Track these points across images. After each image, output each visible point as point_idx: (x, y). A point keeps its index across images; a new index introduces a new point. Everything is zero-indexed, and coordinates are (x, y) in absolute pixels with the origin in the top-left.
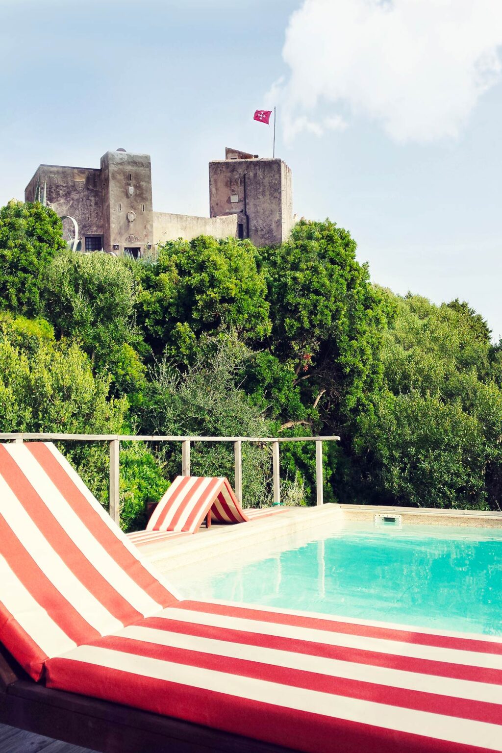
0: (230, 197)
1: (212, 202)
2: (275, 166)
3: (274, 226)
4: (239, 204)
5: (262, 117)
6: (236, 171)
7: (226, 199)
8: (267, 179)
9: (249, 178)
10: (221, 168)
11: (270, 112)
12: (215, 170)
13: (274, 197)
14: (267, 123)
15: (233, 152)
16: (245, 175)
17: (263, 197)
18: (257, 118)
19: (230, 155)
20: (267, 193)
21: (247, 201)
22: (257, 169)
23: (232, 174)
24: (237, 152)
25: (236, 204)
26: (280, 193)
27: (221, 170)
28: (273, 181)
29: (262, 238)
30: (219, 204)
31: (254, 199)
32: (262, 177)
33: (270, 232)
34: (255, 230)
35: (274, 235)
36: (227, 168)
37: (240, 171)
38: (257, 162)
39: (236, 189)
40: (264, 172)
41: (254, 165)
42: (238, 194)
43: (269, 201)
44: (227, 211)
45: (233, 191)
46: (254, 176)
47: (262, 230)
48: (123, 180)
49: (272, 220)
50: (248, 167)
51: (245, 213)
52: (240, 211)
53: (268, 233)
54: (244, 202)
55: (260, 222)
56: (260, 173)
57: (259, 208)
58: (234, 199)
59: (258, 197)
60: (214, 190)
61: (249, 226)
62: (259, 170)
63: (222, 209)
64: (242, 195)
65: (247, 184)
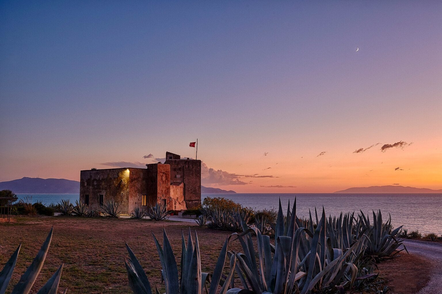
0: (176, 175)
2: (198, 164)
3: (197, 188)
4: (180, 179)
5: (192, 145)
6: (179, 164)
7: (174, 176)
8: (194, 168)
9: (186, 168)
10: (172, 163)
11: (195, 143)
14: (194, 147)
16: (183, 166)
17: (192, 176)
18: (190, 146)
19: (169, 155)
20: (194, 174)
22: (189, 164)
23: (178, 166)
24: (172, 154)
26: (200, 175)
28: (197, 170)
31: (188, 177)
32: (192, 168)
33: (195, 191)
34: (188, 190)
35: (197, 192)
36: (175, 163)
37: (181, 164)
38: (190, 161)
39: (179, 172)
40: (193, 165)
41: (188, 162)
42: (180, 174)
43: (195, 178)
44: (175, 181)
45: (178, 173)
46: (188, 167)
47: (191, 190)
48: (162, 174)
49: (196, 186)
50: (185, 163)
51: (184, 182)
52: (181, 181)
53: (194, 191)
54: (183, 178)
55: (191, 186)
56: (191, 166)
57: (190, 180)
58: (178, 176)
59: (190, 176)
61: (185, 188)
62: (191, 164)
63: (172, 180)
64: (182, 175)
65: (184, 170)
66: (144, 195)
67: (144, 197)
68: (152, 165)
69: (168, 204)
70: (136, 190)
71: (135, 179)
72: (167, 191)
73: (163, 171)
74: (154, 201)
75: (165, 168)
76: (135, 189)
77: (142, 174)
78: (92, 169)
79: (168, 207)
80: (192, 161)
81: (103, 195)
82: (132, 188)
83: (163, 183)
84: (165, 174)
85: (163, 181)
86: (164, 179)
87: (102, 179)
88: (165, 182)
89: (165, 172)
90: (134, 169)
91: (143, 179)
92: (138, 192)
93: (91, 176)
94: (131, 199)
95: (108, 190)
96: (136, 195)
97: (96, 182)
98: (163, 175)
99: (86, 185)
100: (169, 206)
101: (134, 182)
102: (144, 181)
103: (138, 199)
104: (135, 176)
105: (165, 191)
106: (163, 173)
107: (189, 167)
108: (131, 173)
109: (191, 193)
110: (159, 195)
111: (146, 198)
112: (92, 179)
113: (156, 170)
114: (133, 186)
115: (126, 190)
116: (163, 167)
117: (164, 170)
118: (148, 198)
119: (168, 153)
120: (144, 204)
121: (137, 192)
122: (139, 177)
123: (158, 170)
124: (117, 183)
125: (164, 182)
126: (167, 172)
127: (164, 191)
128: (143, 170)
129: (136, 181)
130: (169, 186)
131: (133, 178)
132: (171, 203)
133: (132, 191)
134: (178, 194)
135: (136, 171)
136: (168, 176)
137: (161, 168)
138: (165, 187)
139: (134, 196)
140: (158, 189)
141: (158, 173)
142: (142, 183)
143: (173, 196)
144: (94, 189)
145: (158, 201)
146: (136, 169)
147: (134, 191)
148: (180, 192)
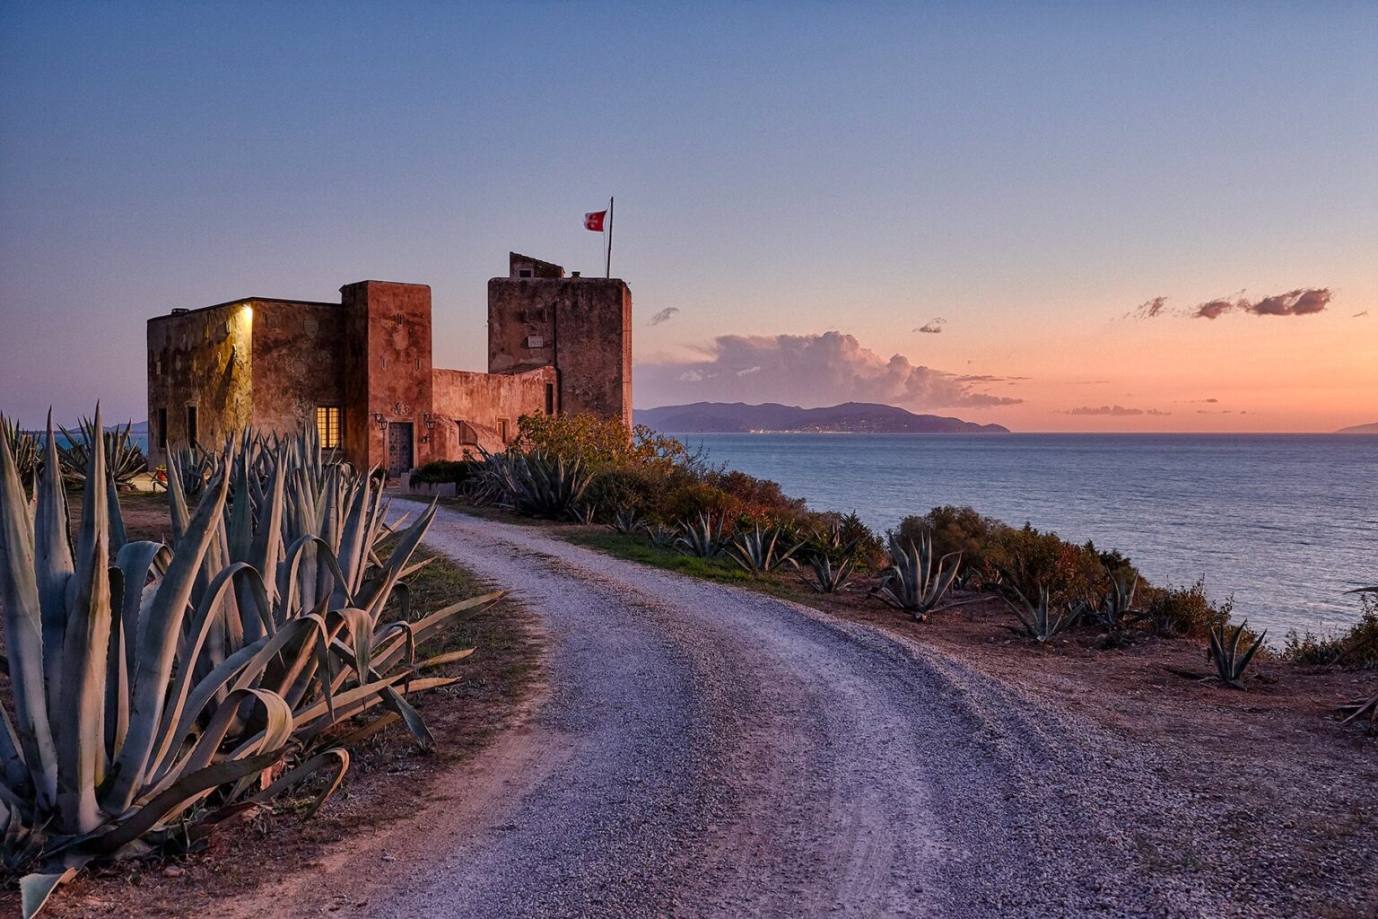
0: (527, 338)
1: (492, 346)
2: (611, 293)
3: (607, 387)
4: (543, 351)
6: (540, 296)
7: (519, 341)
8: (596, 312)
9: (563, 310)
11: (603, 213)
12: (500, 295)
13: (609, 342)
15: (525, 260)
16: (555, 304)
17: (590, 341)
18: (589, 225)
19: (518, 266)
20: (596, 335)
21: (559, 346)
22: (578, 295)
23: (532, 301)
24: (530, 261)
25: (539, 350)
26: (621, 335)
27: (510, 294)
28: (608, 316)
29: (586, 406)
30: (506, 349)
31: (572, 343)
32: (587, 308)
33: (600, 397)
34: (573, 393)
35: (608, 402)
36: (522, 292)
37: (546, 296)
38: (579, 284)
39: (539, 325)
40: (590, 300)
41: (573, 287)
42: (541, 334)
43: (599, 347)
44: (522, 361)
45: (533, 329)
46: (573, 307)
47: (586, 393)
48: (389, 324)
49: (603, 378)
50: (562, 290)
51: (556, 365)
52: (546, 362)
53: (597, 399)
54: (553, 348)
55: (583, 381)
56: (582, 301)
57: (580, 358)
58: (535, 342)
59: (579, 341)
60: (496, 325)
61: (563, 386)
62: (582, 296)
63: (511, 357)
64: (549, 336)
65: (559, 319)
66: (327, 408)
67: (328, 412)
68: (355, 289)
69: (420, 440)
70: (287, 384)
71: (278, 343)
73: (395, 312)
74: (360, 428)
75: (406, 299)
76: (280, 382)
77: (311, 326)
78: (173, 313)
79: (423, 454)
80: (588, 283)
81: (195, 409)
82: (266, 376)
83: (397, 358)
84: (408, 322)
85: (398, 353)
86: (401, 341)
87: (193, 348)
88: (408, 355)
89: (406, 317)
90: (273, 305)
91: (320, 344)
92: (295, 396)
93: (168, 338)
94: (261, 421)
95: (207, 388)
96: (290, 404)
97: (181, 360)
98: (394, 329)
99: (159, 372)
100: (426, 449)
101: (276, 355)
102: (325, 354)
104: (278, 330)
105: (408, 389)
106: (394, 318)
107: (575, 305)
108: (262, 320)
109: (586, 404)
110: (374, 407)
111: (339, 417)
112: (172, 348)
113: (364, 308)
114: (269, 370)
115: (245, 384)
116: (394, 294)
117: (401, 308)
118: (345, 419)
119: (515, 259)
120: (328, 439)
121: (289, 395)
122: (302, 336)
123: (372, 305)
124: (224, 361)
125: (402, 354)
126: (415, 315)
127: (400, 391)
128: (316, 310)
129: (284, 351)
130: (427, 371)
131: (269, 339)
132: (440, 438)
133: (268, 388)
134: (502, 408)
135: (284, 310)
136: (423, 332)
137: (385, 299)
138: (407, 373)
139: (276, 411)
140: (371, 380)
141: (373, 318)
142: (315, 359)
143: (460, 413)
144: (177, 385)
145: (373, 429)
146: (282, 305)
147: (278, 388)
148: (523, 400)
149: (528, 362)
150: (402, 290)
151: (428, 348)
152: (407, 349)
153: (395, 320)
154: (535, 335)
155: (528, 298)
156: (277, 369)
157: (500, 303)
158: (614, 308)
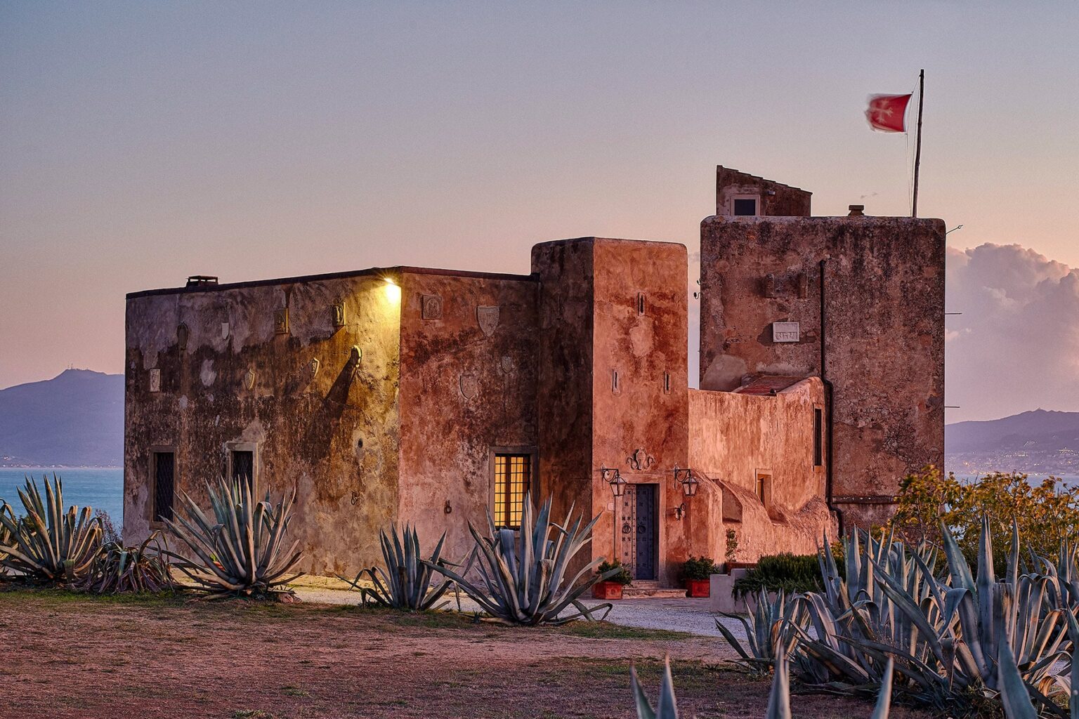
0: (772, 325)
1: (707, 339)
2: (924, 245)
3: (917, 416)
4: (799, 349)
5: (889, 112)
6: (795, 250)
7: (757, 331)
8: (896, 279)
9: (836, 275)
11: (905, 99)
12: (723, 246)
13: (922, 334)
14: (900, 128)
15: (743, 180)
16: (822, 263)
17: (884, 331)
18: (874, 119)
19: (733, 193)
20: (897, 321)
21: (828, 340)
22: (863, 249)
23: (781, 259)
24: (755, 182)
25: (792, 346)
26: (941, 321)
27: (743, 247)
28: (919, 286)
29: (877, 450)
30: (733, 345)
31: (853, 336)
32: (880, 272)
33: (903, 433)
34: (854, 426)
35: (919, 441)
36: (763, 242)
37: (806, 250)
38: (866, 228)
39: (793, 302)
40: (887, 256)
41: (855, 235)
42: (797, 319)
43: (901, 342)
44: (760, 367)
45: (782, 308)
46: (854, 269)
47: (877, 427)
48: (624, 311)
49: (909, 399)
50: (834, 239)
51: (822, 375)
52: (804, 368)
53: (897, 436)
54: (818, 343)
55: (873, 402)
56: (872, 261)
57: (866, 361)
58: (786, 332)
59: (865, 331)
60: (715, 303)
61: (836, 413)
62: (872, 250)
63: (742, 361)
64: (812, 321)
65: (828, 292)
66: (508, 456)
67: (508, 465)
68: (562, 251)
69: (670, 515)
70: (451, 416)
71: (439, 346)
72: (663, 426)
73: (634, 291)
74: (570, 493)
75: (650, 269)
76: (440, 412)
77: (488, 314)
78: (189, 283)
79: (674, 539)
80: (882, 227)
81: (249, 455)
82: (419, 404)
83: (636, 371)
84: (652, 309)
85: (637, 363)
86: (642, 341)
87: (245, 349)
88: (652, 365)
89: (651, 299)
90: (432, 279)
91: (502, 347)
92: (462, 436)
93: (183, 330)
94: (411, 480)
95: (281, 420)
96: (452, 453)
97: (214, 368)
98: (632, 320)
99: (155, 386)
100: (678, 529)
101: (434, 364)
102: (508, 363)
103: (468, 484)
104: (439, 323)
105: (652, 425)
106: (631, 302)
107: (858, 265)
108: (415, 306)
109: (878, 446)
110: (602, 457)
111: (526, 473)
112: (192, 347)
113: (585, 285)
114: (425, 391)
115: (383, 416)
116: (633, 260)
117: (643, 284)
118: (537, 477)
119: (726, 178)
120: (508, 512)
121: (453, 435)
122: (474, 332)
123: (600, 281)
124: (328, 374)
125: (644, 363)
126: (663, 296)
127: (640, 429)
128: (497, 287)
129: (448, 359)
130: (680, 393)
131: (425, 337)
132: (700, 511)
133: (423, 422)
134: (763, 456)
135: (448, 288)
136: (675, 324)
137: (619, 270)
138: (650, 396)
139: (434, 462)
140: (598, 410)
141: (600, 303)
142: (492, 372)
143: (715, 466)
144: (203, 411)
145: (599, 496)
146: (446, 280)
147: (438, 423)
148: (787, 440)
149: (772, 368)
150: (644, 253)
151: (682, 353)
152: (651, 356)
153: (633, 305)
154: (786, 320)
155: (774, 254)
156: (436, 391)
157: (722, 262)
158: (930, 272)
